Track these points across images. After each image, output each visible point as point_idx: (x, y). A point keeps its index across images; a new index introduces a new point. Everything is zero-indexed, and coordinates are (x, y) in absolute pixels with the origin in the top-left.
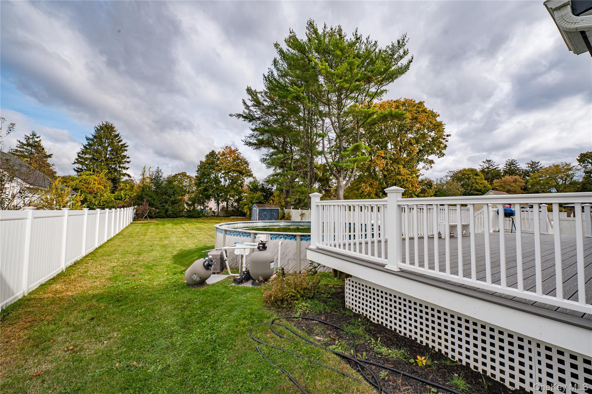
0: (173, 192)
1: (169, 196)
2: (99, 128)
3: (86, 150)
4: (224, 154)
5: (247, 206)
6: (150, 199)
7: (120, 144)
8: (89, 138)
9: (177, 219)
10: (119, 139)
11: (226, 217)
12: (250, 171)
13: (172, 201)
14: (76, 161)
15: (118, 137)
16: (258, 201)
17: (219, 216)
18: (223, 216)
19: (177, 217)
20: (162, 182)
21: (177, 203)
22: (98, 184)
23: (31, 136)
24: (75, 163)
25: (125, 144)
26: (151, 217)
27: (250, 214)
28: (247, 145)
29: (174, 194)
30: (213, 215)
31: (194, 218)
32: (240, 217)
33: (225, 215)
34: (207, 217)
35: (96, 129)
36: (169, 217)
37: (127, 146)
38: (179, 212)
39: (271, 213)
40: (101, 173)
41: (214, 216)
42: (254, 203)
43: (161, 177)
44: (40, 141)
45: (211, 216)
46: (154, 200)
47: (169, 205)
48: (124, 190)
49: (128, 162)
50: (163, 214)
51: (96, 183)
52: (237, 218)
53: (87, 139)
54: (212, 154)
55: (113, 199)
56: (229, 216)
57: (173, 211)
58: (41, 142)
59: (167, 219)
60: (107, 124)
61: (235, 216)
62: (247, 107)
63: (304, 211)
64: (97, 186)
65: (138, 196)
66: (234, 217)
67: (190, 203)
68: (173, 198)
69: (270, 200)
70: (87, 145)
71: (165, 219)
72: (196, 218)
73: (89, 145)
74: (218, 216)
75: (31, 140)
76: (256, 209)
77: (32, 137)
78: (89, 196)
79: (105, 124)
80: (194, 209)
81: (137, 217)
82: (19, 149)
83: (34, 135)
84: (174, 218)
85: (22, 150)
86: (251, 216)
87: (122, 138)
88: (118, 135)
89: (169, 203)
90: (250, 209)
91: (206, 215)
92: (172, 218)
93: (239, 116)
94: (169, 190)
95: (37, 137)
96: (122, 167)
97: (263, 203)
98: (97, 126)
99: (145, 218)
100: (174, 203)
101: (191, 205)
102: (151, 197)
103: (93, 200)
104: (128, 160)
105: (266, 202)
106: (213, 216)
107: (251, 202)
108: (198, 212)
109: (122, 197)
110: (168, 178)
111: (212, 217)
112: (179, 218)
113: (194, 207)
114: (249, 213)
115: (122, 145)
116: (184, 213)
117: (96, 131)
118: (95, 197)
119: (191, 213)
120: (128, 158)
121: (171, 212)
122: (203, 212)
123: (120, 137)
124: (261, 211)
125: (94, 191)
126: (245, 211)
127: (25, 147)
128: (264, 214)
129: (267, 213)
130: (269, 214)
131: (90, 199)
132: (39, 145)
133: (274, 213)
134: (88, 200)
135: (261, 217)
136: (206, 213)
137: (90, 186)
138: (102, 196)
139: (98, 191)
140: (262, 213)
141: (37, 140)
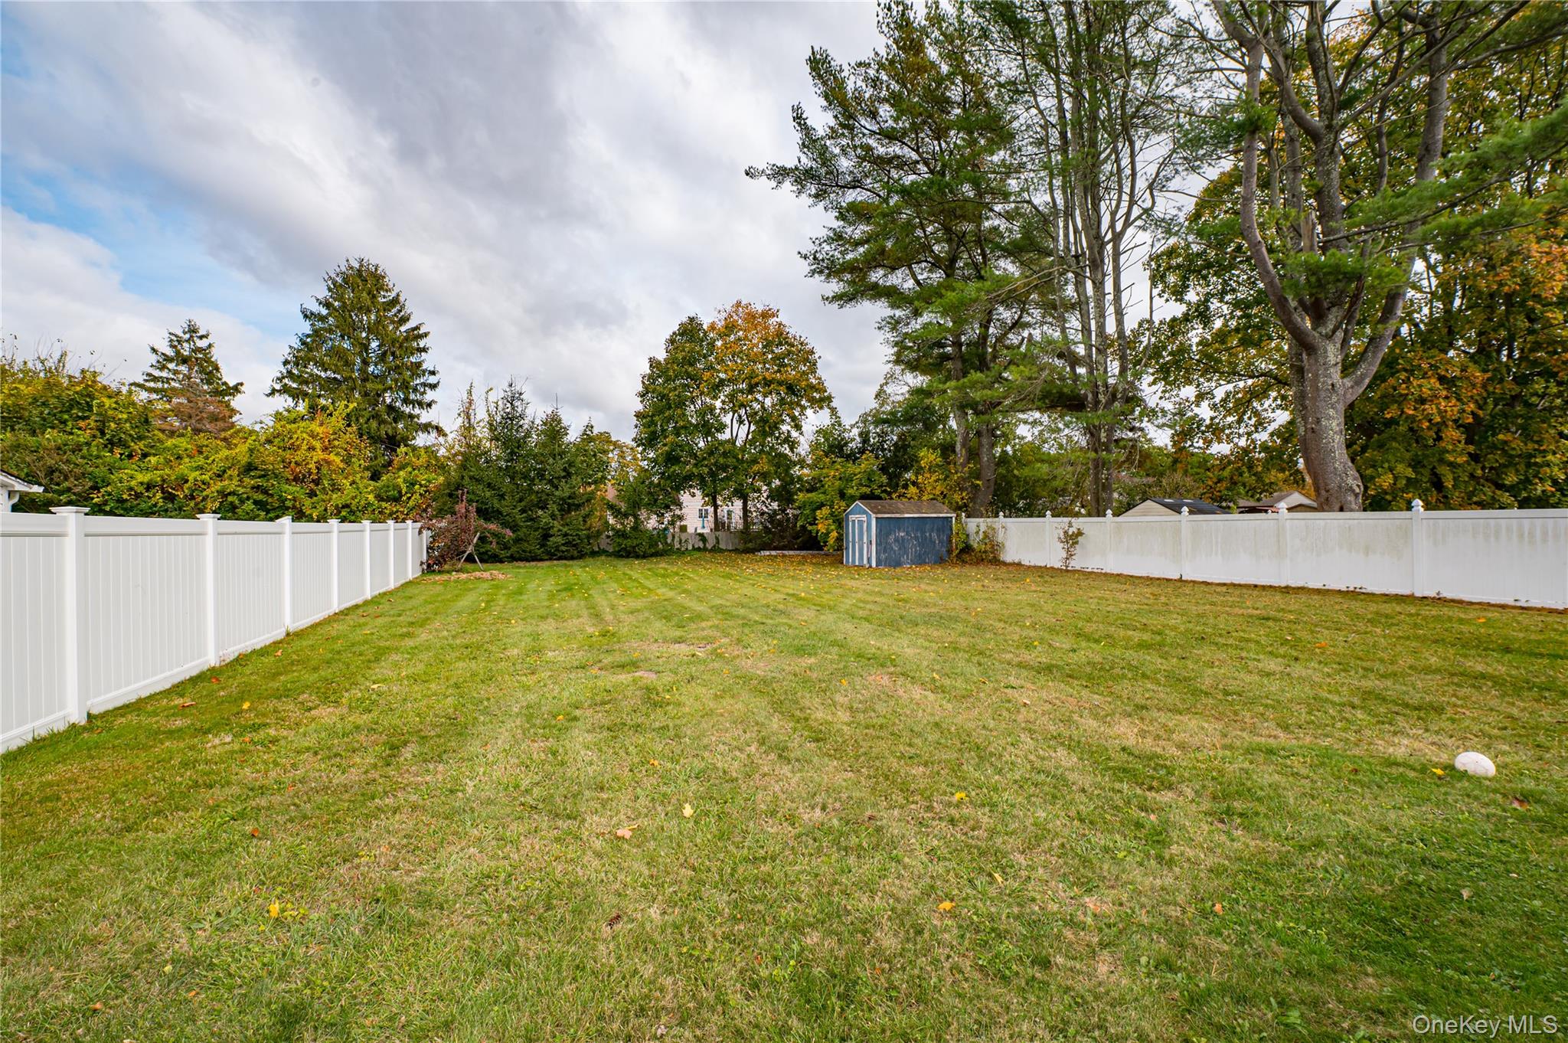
0: (565, 470)
1: (550, 482)
2: (339, 280)
3: (306, 352)
4: (730, 327)
5: (825, 511)
6: (488, 494)
7: (403, 329)
8: (312, 314)
9: (581, 562)
10: (400, 311)
11: (747, 551)
12: (820, 388)
13: (562, 499)
14: (278, 387)
15: (398, 307)
16: (867, 490)
17: (721, 551)
18: (736, 551)
19: (581, 556)
20: (528, 434)
21: (578, 507)
22: (325, 449)
23: (185, 333)
24: (273, 392)
25: (417, 328)
26: (490, 558)
27: (839, 539)
28: (821, 272)
29: (569, 475)
30: (701, 545)
31: (637, 557)
32: (791, 553)
33: (741, 547)
34: (681, 553)
35: (330, 282)
36: (553, 555)
37: (426, 335)
38: (588, 537)
39: (923, 532)
40: (336, 413)
41: (705, 549)
42: (853, 499)
43: (521, 417)
44: (210, 346)
45: (694, 549)
46: (502, 497)
47: (553, 516)
48: (409, 469)
49: (433, 387)
50: (534, 547)
51: (318, 445)
52: (784, 556)
53: (306, 316)
54: (690, 330)
55: (371, 497)
56: (753, 551)
57: (566, 535)
58: (214, 350)
59: (548, 563)
60: (361, 266)
61: (775, 549)
64: (319, 455)
65: (449, 484)
66: (774, 553)
67: (623, 507)
68: (564, 490)
69: (906, 487)
70: (308, 336)
71: (540, 564)
72: (644, 557)
73: (316, 332)
74: (716, 550)
75: (186, 345)
76: (863, 522)
77: (187, 336)
78: (292, 489)
79: (356, 265)
80: (635, 528)
81: (436, 562)
82: (157, 373)
83: (192, 330)
84: (572, 558)
85: (164, 374)
86: (840, 548)
87: (408, 309)
88: (395, 301)
89: (553, 507)
90: (840, 522)
91: (677, 546)
92: (566, 558)
93: (780, 173)
94: (551, 461)
95: (201, 337)
96: (413, 402)
97: (880, 498)
98: (333, 276)
99: (466, 560)
100: (568, 506)
101: (626, 516)
103: (308, 502)
104: (432, 380)
105: (889, 494)
106: (699, 549)
107: (842, 495)
108: (651, 537)
109: (400, 492)
110: (545, 424)
111: (697, 554)
112: (590, 560)
113: (636, 517)
114: (834, 534)
115: (411, 331)
116: (603, 542)
117: (330, 290)
118: (312, 494)
119: (629, 543)
120: (433, 373)
121: (560, 540)
122: (666, 537)
123: (403, 307)
124: (886, 527)
125: (310, 474)
126: (821, 528)
127: (172, 366)
128: (896, 540)
129: (908, 533)
130: (916, 538)
131: (294, 499)
132: (208, 360)
133: (934, 535)
134: (289, 504)
135: (885, 551)
136: (677, 539)
137: (299, 456)
138: (336, 488)
139: (324, 470)
140: (888, 534)
141: (202, 344)
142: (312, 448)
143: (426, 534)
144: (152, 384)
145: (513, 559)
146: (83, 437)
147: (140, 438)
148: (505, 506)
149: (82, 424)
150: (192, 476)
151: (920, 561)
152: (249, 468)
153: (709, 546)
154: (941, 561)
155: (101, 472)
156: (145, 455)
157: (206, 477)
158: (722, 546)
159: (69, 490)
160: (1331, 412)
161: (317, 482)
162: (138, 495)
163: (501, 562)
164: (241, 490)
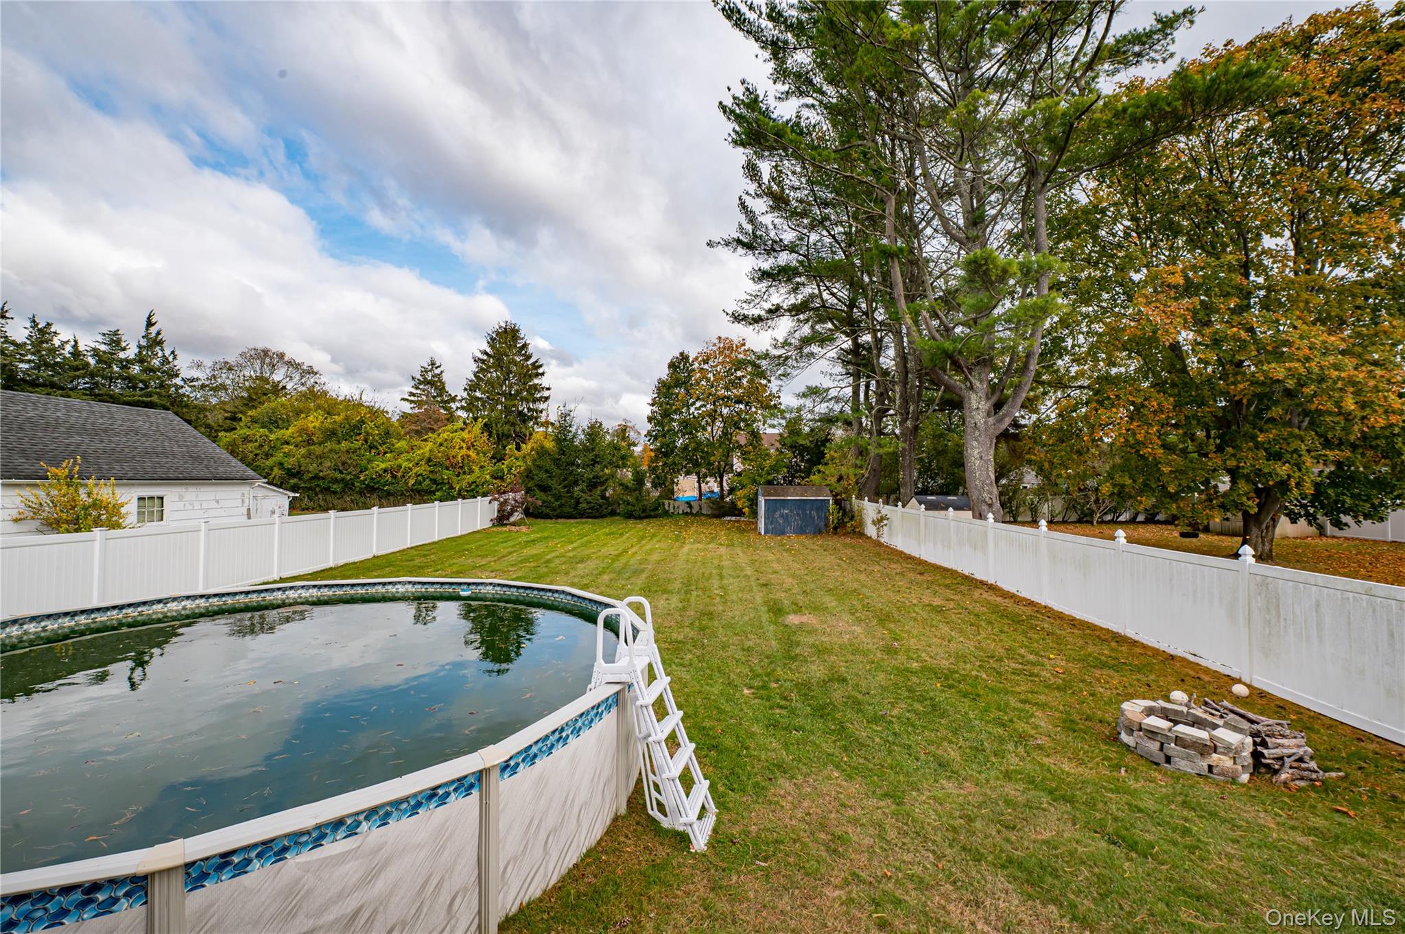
2: (494, 336)
7: (529, 363)
8: (478, 359)
10: (527, 352)
11: (717, 516)
15: (526, 349)
17: (703, 515)
18: (711, 515)
22: (468, 448)
23: (429, 366)
25: (536, 362)
30: (689, 510)
32: (743, 519)
34: (674, 515)
35: (488, 339)
36: (582, 515)
37: (541, 365)
38: (605, 504)
39: (804, 510)
41: (691, 514)
42: (760, 483)
43: (570, 426)
44: (442, 372)
45: (683, 513)
46: (553, 477)
47: (583, 490)
48: (511, 457)
49: (547, 398)
50: (569, 510)
51: (464, 445)
52: (737, 521)
53: (476, 360)
54: (679, 364)
55: (488, 477)
56: (720, 516)
57: (590, 502)
58: (443, 375)
59: (578, 520)
60: (506, 325)
61: (734, 515)
62: (751, 217)
63: (887, 510)
64: (464, 451)
66: (733, 518)
68: (591, 473)
70: (477, 371)
71: (572, 521)
72: (639, 518)
73: (481, 370)
74: (699, 514)
75: (429, 373)
76: (760, 501)
77: (430, 368)
78: (448, 472)
79: (504, 325)
80: (638, 499)
81: (502, 519)
82: (414, 391)
83: (433, 364)
84: (595, 517)
85: (418, 392)
87: (531, 351)
88: (524, 346)
89: (582, 483)
91: (672, 510)
92: (591, 518)
95: (437, 368)
98: (491, 334)
100: (593, 483)
102: (547, 471)
103: (456, 480)
104: (546, 394)
107: (754, 480)
108: (647, 505)
111: (686, 517)
112: (607, 519)
113: (641, 492)
114: (747, 510)
115: (533, 364)
117: (488, 343)
118: (458, 475)
119: (634, 508)
120: (548, 389)
121: (584, 505)
122: (663, 505)
123: (528, 349)
124: (771, 507)
125: (458, 463)
126: (740, 505)
127: (422, 386)
128: (781, 516)
129: (791, 511)
130: (798, 515)
131: (448, 478)
132: (440, 381)
133: (814, 513)
134: (446, 481)
135: (772, 523)
136: (671, 506)
137: (453, 453)
138: (471, 472)
139: (466, 461)
140: (775, 511)
141: (437, 371)
142: (461, 448)
143: (496, 503)
144: (412, 398)
145: (558, 517)
146: (357, 444)
147: (384, 443)
148: (553, 483)
149: (358, 438)
150: (405, 464)
151: (801, 531)
152: (429, 460)
153: (694, 511)
154: (818, 532)
155: (364, 463)
156: (385, 453)
157: (411, 465)
158: (704, 512)
159: (350, 473)
160: (975, 443)
161: (462, 467)
162: (380, 476)
163: (551, 518)
164: (424, 473)
